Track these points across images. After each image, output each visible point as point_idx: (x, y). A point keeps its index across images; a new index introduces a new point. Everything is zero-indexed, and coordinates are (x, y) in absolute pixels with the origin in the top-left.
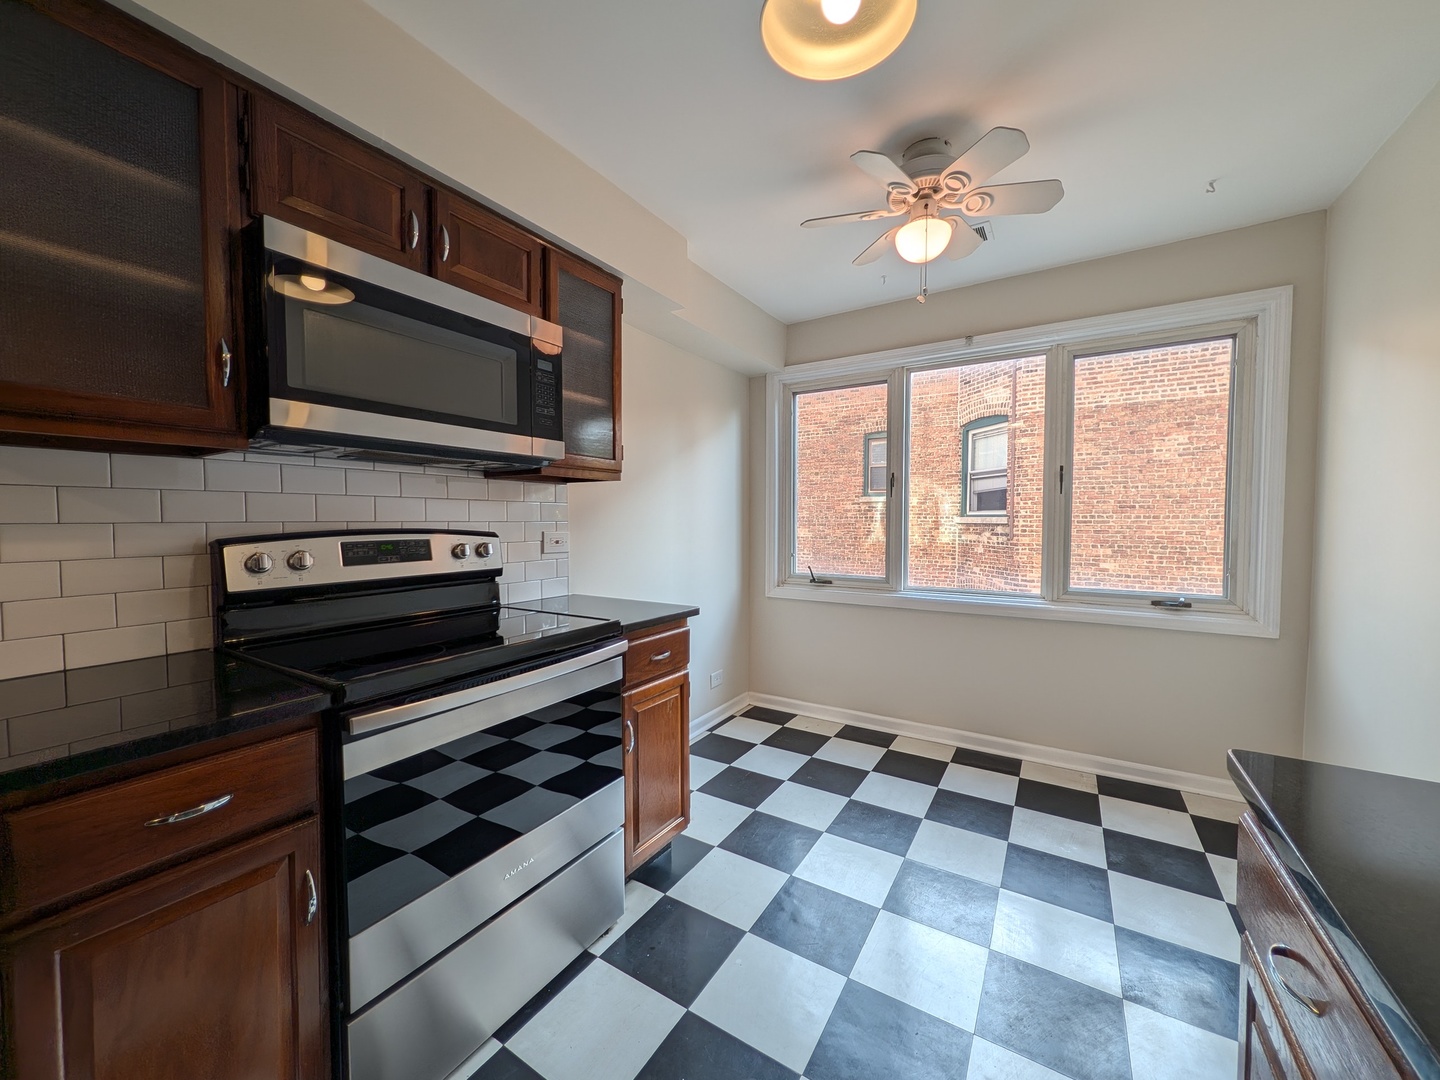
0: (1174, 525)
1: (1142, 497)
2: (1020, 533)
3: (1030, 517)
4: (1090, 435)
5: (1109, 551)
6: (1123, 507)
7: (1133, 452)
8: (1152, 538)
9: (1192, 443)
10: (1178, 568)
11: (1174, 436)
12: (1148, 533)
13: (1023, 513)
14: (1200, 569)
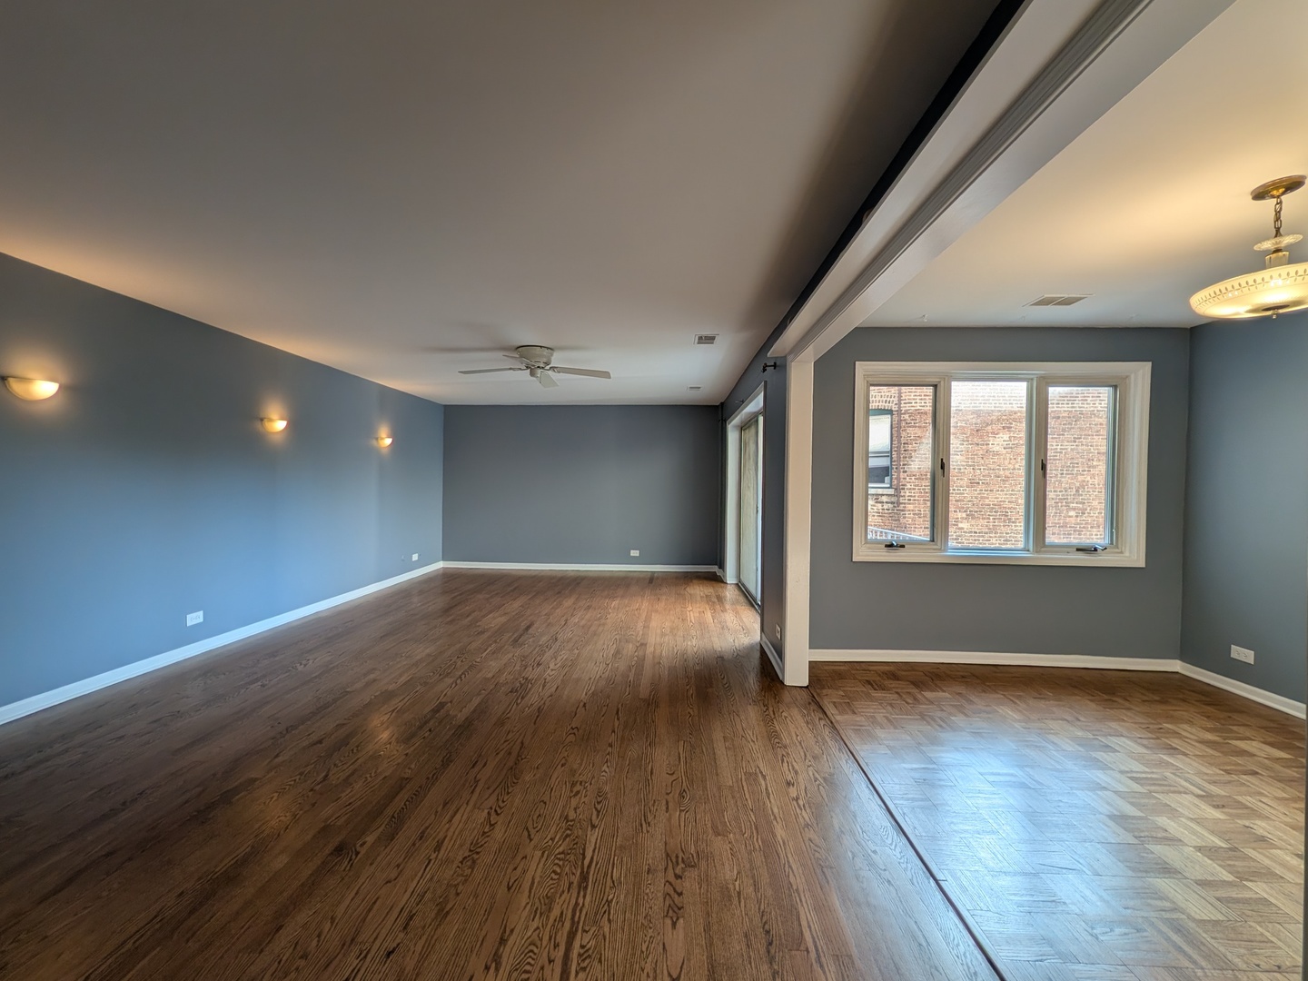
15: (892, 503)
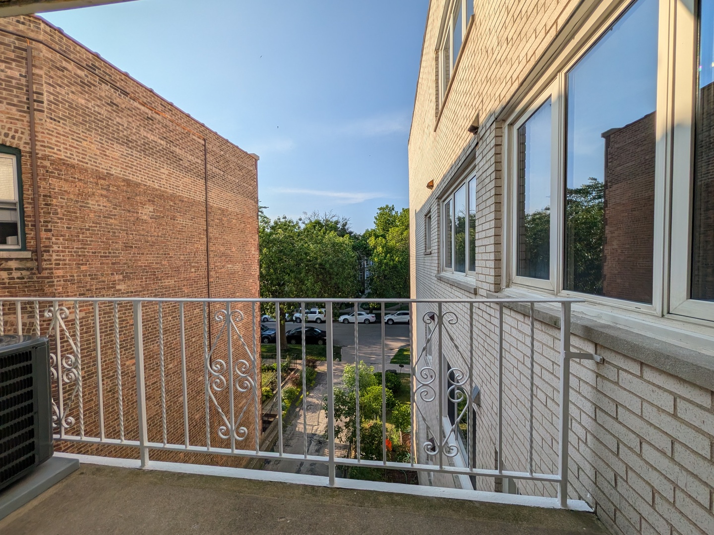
0: (151, 258)
1: (136, 241)
2: (53, 266)
3: (62, 251)
4: (104, 192)
5: (121, 277)
6: (127, 247)
7: (129, 211)
8: (141, 266)
9: (154, 212)
10: (154, 283)
11: (147, 206)
12: (140, 263)
13: (55, 248)
14: (161, 283)
15: (28, 269)
